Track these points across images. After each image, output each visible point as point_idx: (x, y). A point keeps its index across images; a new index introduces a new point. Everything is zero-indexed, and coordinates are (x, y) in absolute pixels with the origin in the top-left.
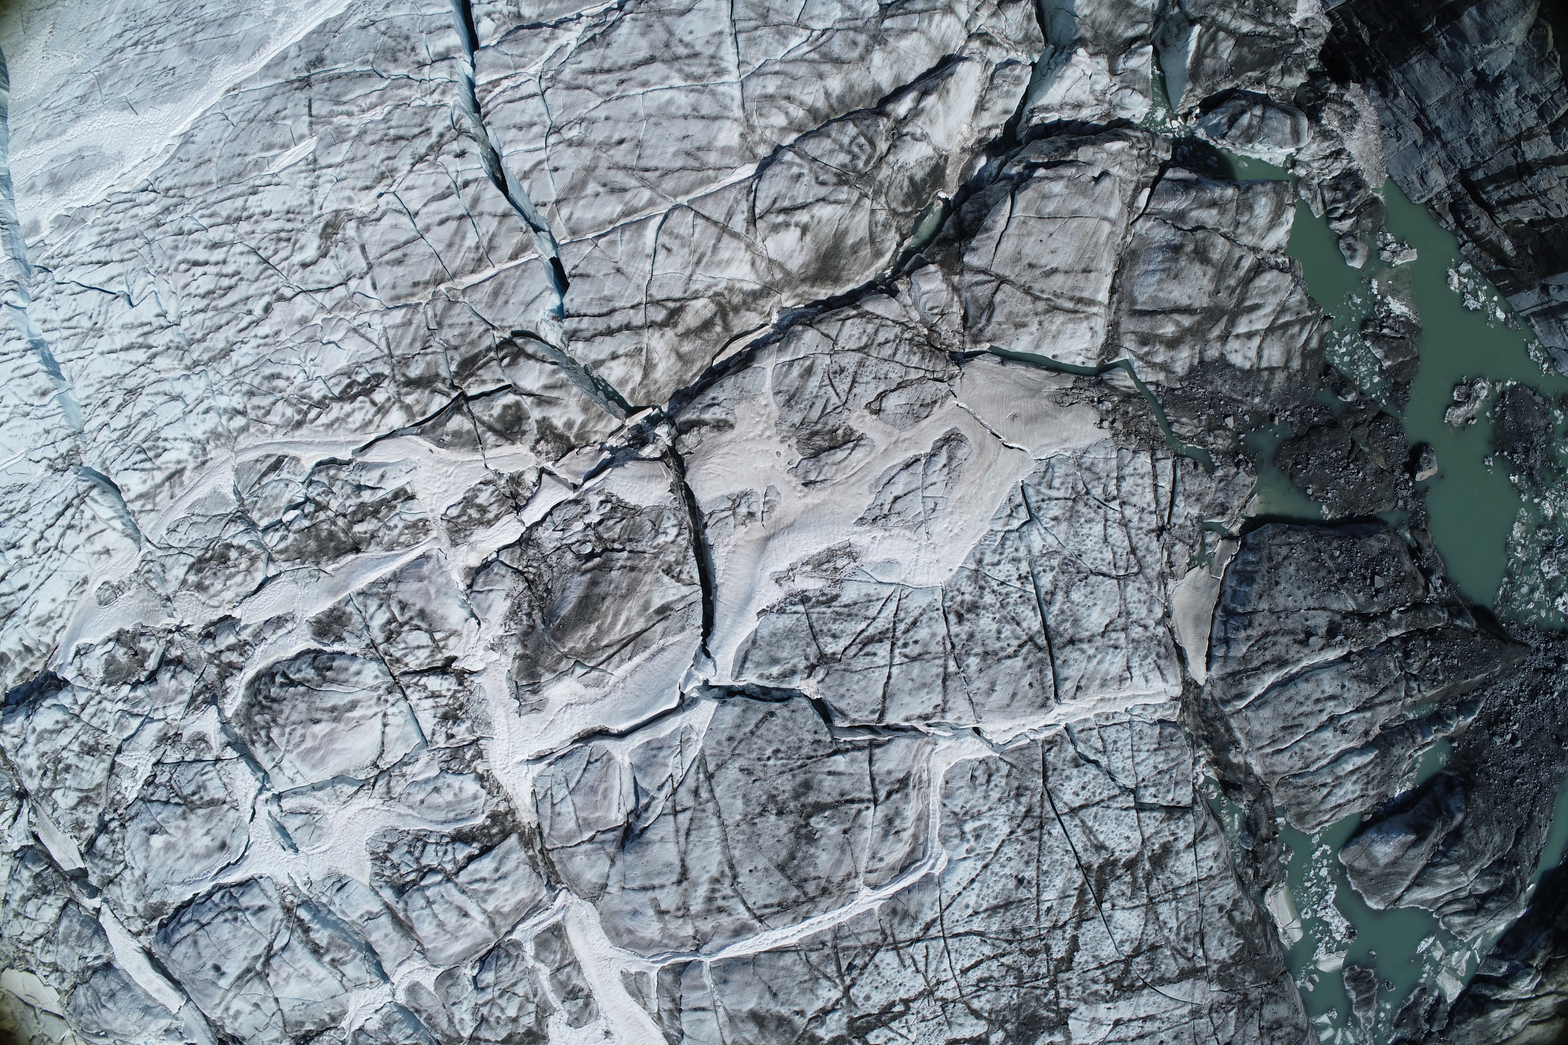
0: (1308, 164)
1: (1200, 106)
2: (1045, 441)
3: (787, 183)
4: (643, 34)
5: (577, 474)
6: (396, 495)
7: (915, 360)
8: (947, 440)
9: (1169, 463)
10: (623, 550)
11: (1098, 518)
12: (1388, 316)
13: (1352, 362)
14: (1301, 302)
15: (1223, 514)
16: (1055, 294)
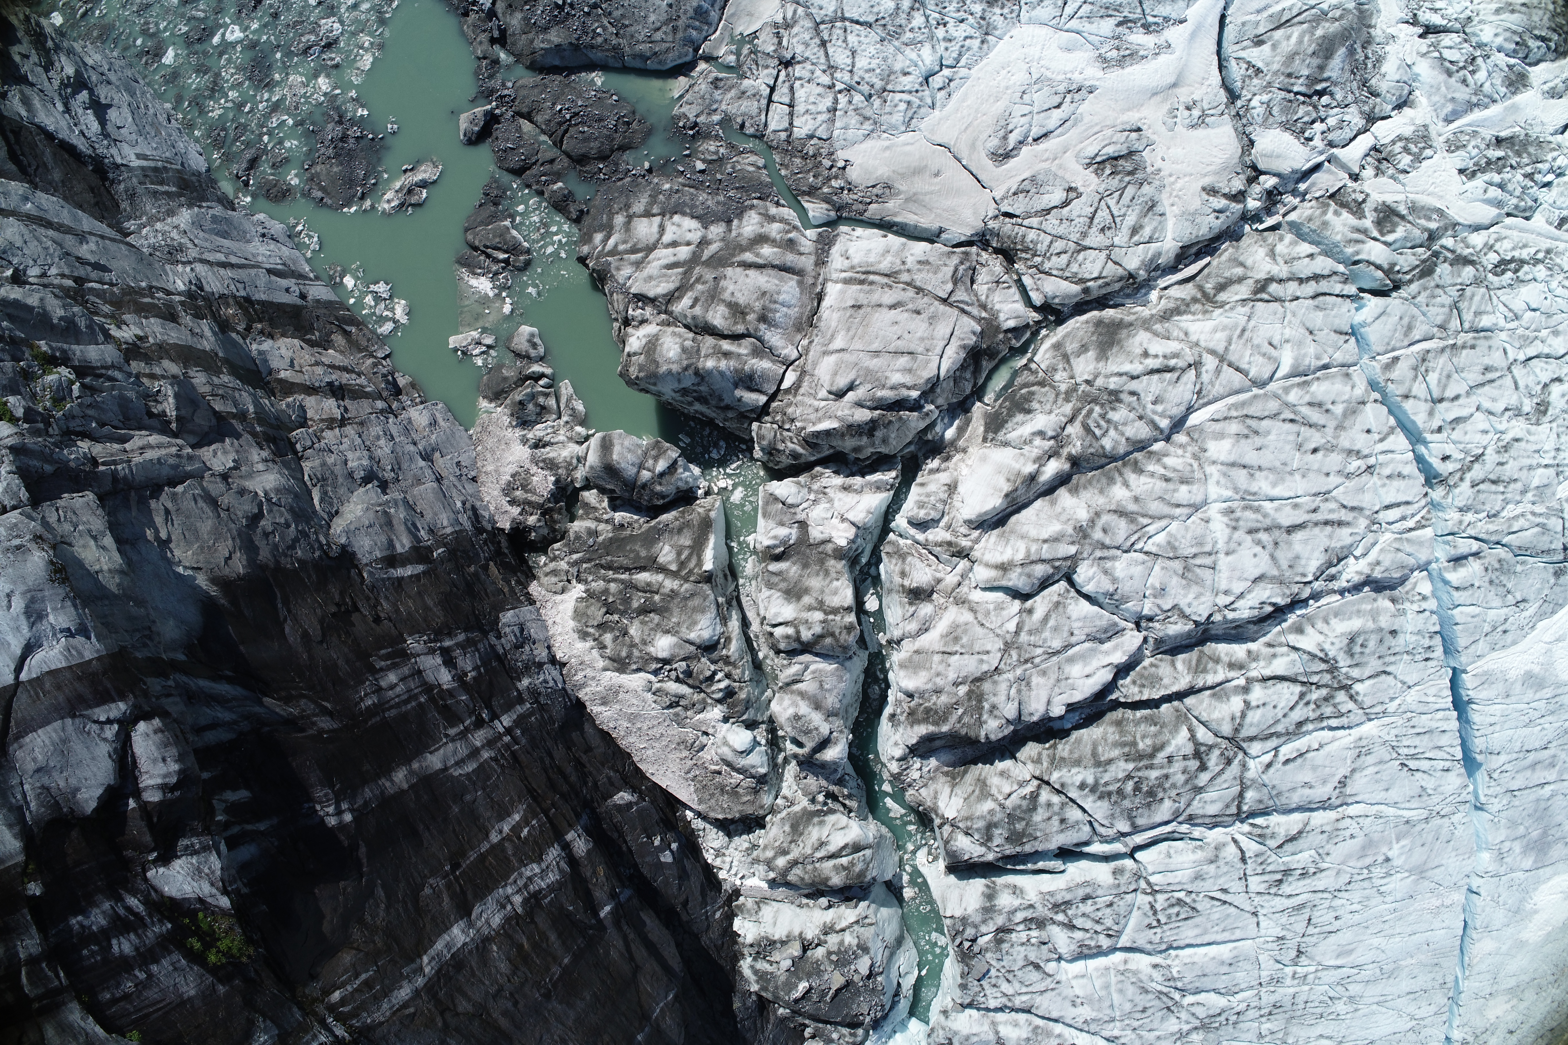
0: (570, 439)
1: (697, 498)
2: (908, 148)
3: (1167, 395)
4: (1297, 557)
5: (1329, 171)
6: (1474, 174)
7: (1032, 235)
8: (1007, 156)
9: (773, 126)
10: (1296, 93)
11: (861, 73)
12: (496, 274)
13: (546, 225)
14: (618, 269)
15: (717, 79)
16: (890, 287)
